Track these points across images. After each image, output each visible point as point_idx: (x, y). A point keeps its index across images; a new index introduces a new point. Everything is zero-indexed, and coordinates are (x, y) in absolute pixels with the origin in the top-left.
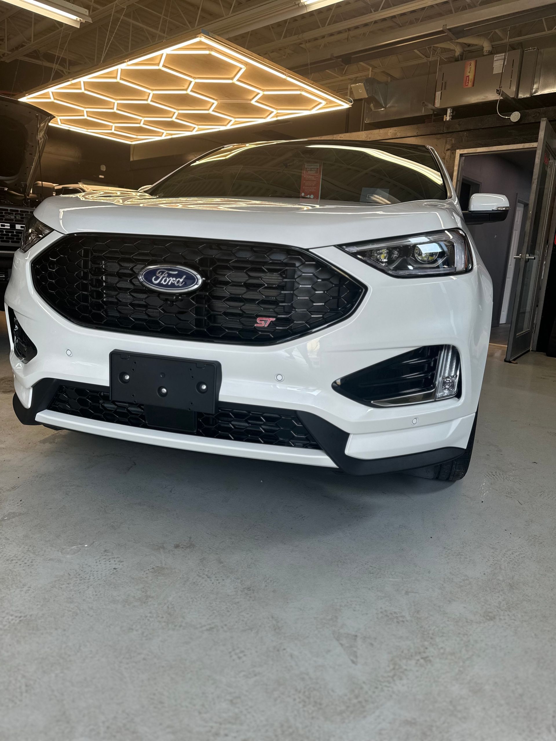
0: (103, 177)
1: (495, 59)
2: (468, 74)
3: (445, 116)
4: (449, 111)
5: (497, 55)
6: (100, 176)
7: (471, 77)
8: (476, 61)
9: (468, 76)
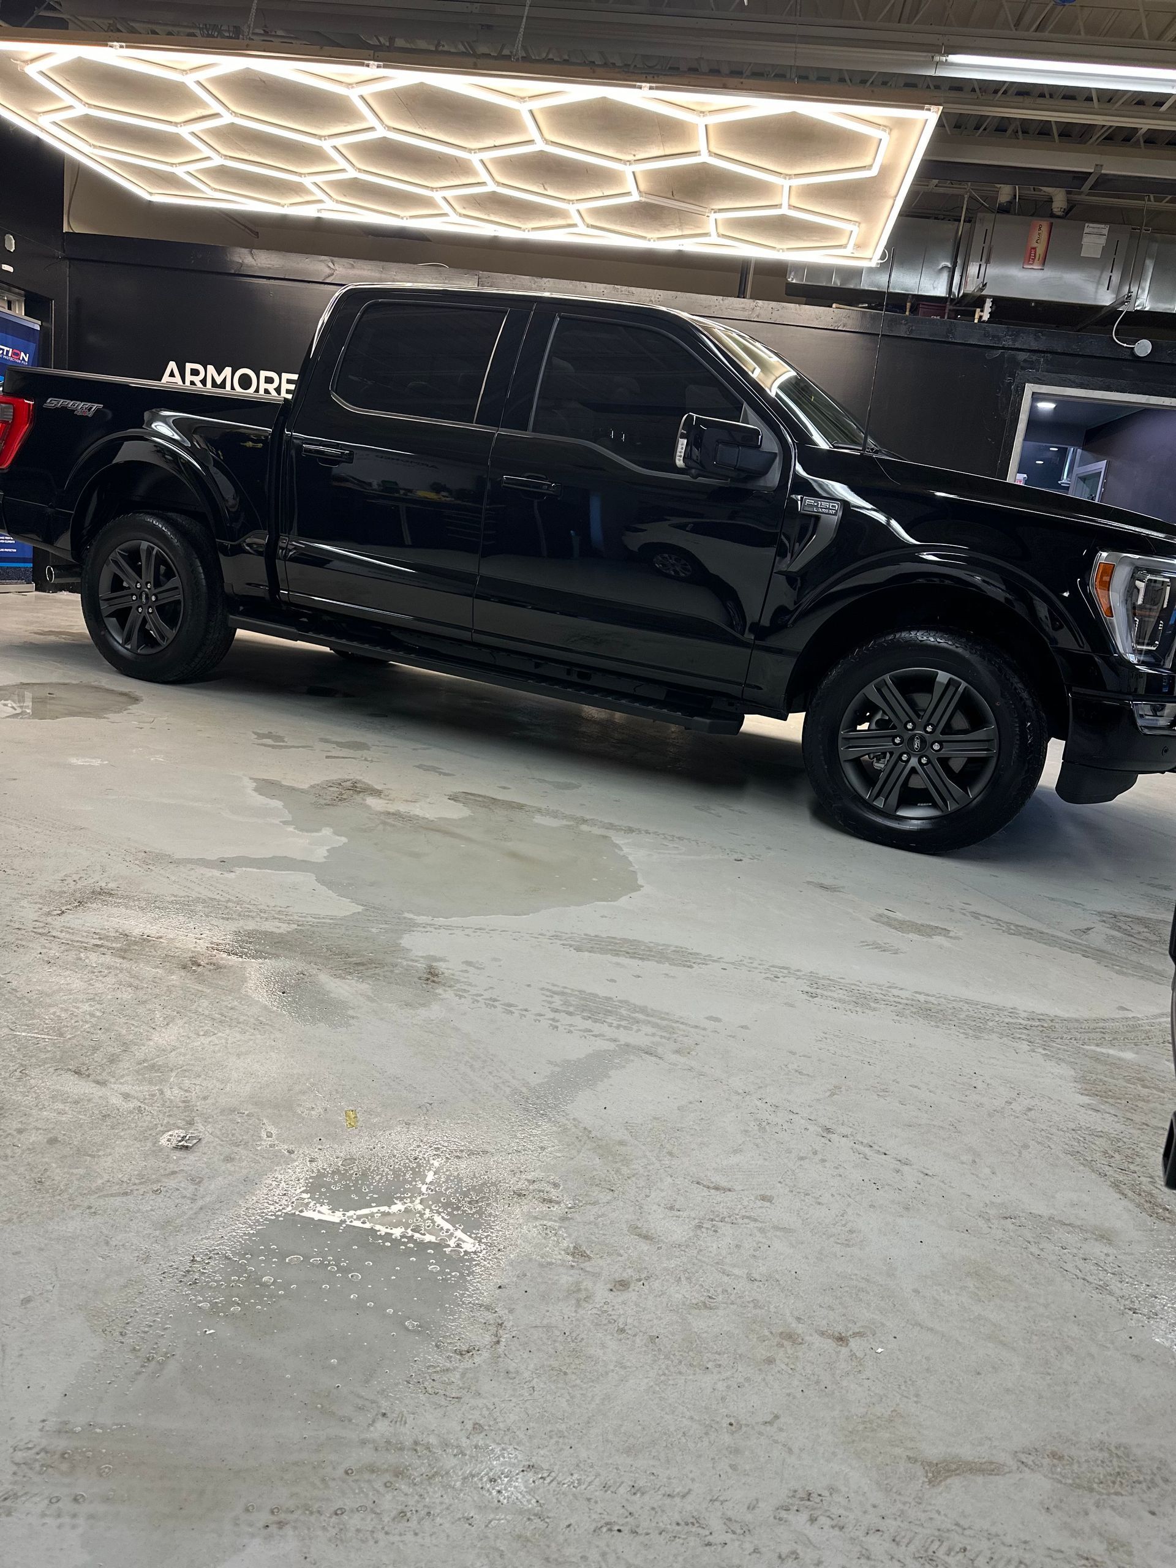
0: (11, 269)
1: (1086, 230)
2: (1035, 245)
3: (978, 310)
4: (988, 303)
5: (1091, 225)
6: (6, 267)
7: (1040, 250)
8: (1051, 225)
9: (1035, 248)
